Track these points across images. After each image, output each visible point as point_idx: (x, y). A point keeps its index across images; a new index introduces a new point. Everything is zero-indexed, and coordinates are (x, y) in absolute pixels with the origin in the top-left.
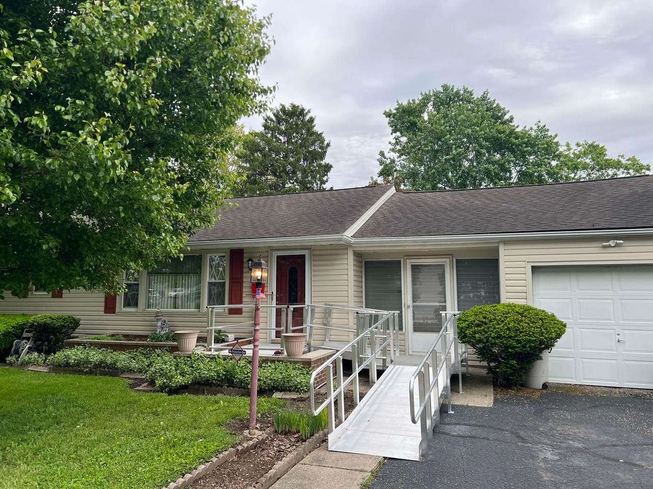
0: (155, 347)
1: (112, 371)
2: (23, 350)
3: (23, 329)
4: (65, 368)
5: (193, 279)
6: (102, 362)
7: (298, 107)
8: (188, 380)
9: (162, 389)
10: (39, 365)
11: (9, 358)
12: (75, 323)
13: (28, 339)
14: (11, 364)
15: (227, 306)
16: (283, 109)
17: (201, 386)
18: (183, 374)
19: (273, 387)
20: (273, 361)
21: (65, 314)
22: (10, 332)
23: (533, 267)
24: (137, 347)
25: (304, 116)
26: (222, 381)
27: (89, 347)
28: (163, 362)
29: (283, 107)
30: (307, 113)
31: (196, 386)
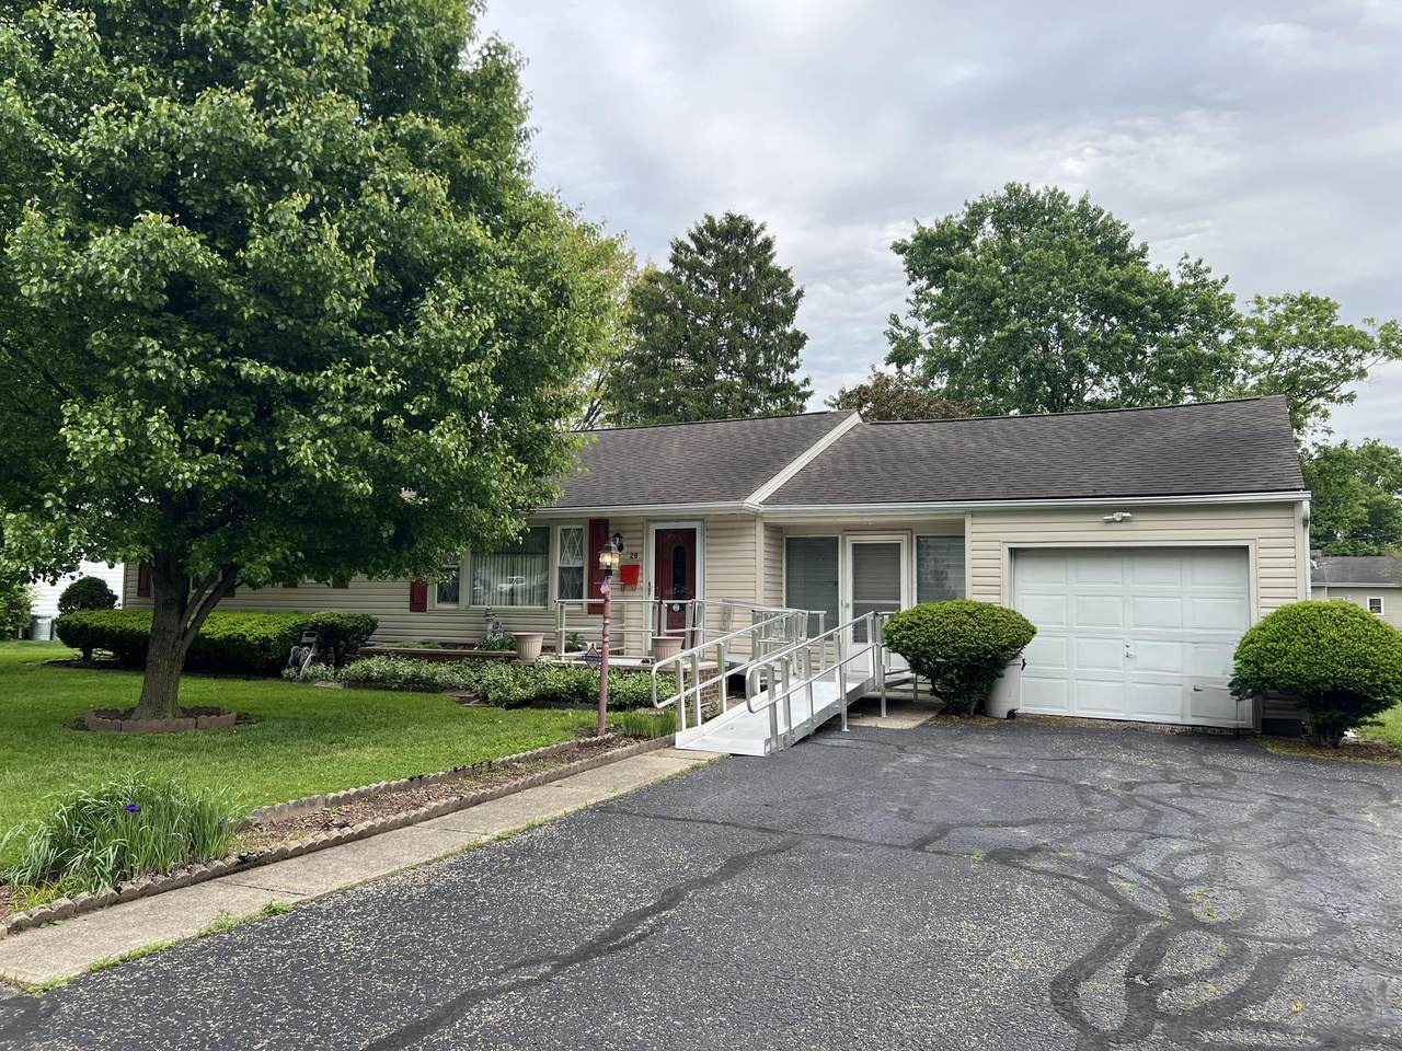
0: (485, 658)
1: (430, 686)
2: (304, 660)
3: (302, 632)
4: (366, 682)
5: (539, 561)
6: (414, 676)
7: (740, 218)
8: (530, 692)
9: (498, 703)
10: (328, 680)
11: (287, 671)
12: (371, 626)
13: (310, 645)
14: (290, 679)
15: (585, 600)
16: (711, 227)
17: (548, 699)
18: (525, 686)
19: (637, 702)
20: (638, 671)
21: (359, 612)
22: (286, 635)
23: (1012, 550)
24: (460, 657)
25: (753, 236)
26: (573, 694)
27: (395, 657)
28: (495, 673)
29: (710, 219)
30: (757, 232)
31: (541, 702)
